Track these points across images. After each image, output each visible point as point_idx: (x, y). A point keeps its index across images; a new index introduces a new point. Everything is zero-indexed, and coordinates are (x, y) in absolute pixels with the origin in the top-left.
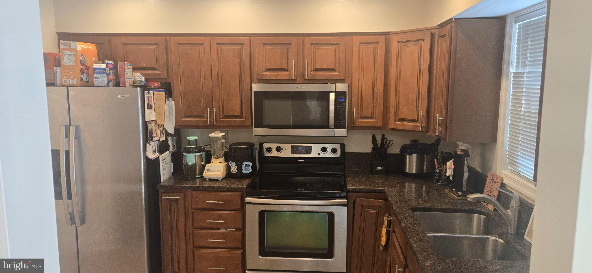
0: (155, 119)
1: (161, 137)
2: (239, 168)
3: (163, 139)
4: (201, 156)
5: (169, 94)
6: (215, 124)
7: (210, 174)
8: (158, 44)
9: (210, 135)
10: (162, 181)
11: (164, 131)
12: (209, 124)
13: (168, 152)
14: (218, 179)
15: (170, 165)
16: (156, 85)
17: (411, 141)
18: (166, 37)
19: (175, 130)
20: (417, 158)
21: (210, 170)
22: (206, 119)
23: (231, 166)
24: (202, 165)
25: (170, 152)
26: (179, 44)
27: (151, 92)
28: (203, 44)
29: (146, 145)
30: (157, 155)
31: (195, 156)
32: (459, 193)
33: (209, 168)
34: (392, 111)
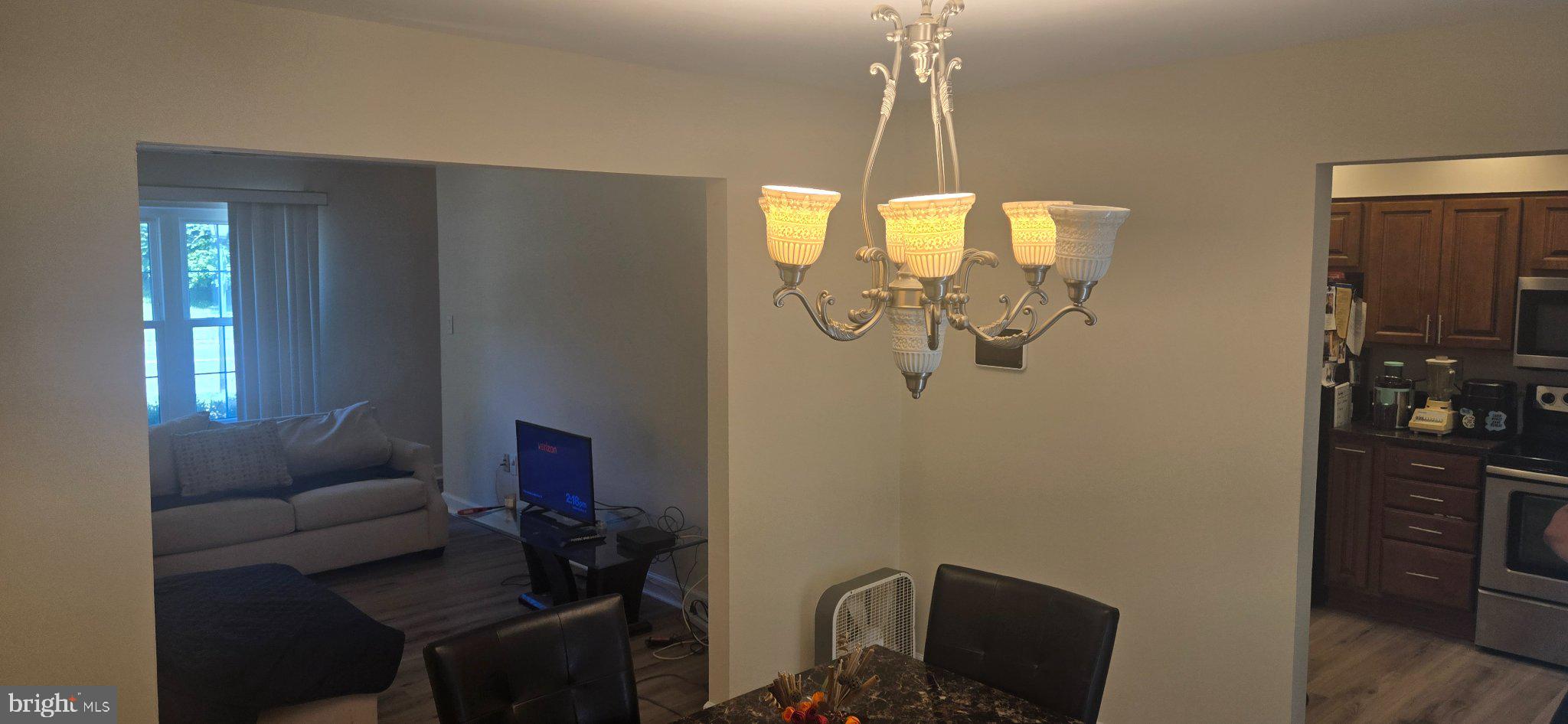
0: (1334, 328)
1: (1339, 358)
2: (1480, 420)
3: (1342, 361)
4: (1407, 393)
5: (1359, 294)
6: (1439, 342)
7: (1423, 425)
8: (1348, 213)
9: (1427, 360)
10: (1335, 425)
11: (1344, 350)
12: (1427, 341)
13: (1348, 383)
14: (1436, 434)
15: (1349, 405)
16: (1338, 277)
18: (1363, 203)
19: (1365, 349)
21: (1422, 419)
22: (1421, 335)
23: (1464, 416)
24: (1409, 410)
25: (1351, 385)
26: (1385, 213)
27: (1334, 288)
28: (1429, 212)
30: (1332, 383)
31: (1396, 393)
33: (1422, 415)
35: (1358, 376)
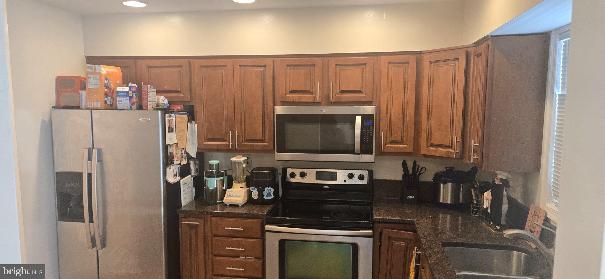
0: (177, 143)
1: (182, 160)
2: (261, 194)
3: (184, 162)
4: (223, 180)
5: (192, 118)
6: (237, 148)
7: (231, 200)
8: (181, 66)
9: (231, 159)
10: (183, 205)
11: (186, 155)
12: (230, 147)
13: (190, 176)
14: (239, 205)
15: (192, 190)
16: (179, 108)
17: (446, 168)
18: (190, 60)
19: (198, 154)
20: (452, 187)
21: (230, 196)
22: (228, 143)
23: (253, 191)
24: (223, 190)
25: (192, 176)
26: (202, 67)
27: (173, 115)
28: (226, 66)
29: (166, 169)
30: (178, 178)
31: (217, 181)
32: (497, 227)
33: (230, 193)
34: (424, 135)
35: (197, 170)
